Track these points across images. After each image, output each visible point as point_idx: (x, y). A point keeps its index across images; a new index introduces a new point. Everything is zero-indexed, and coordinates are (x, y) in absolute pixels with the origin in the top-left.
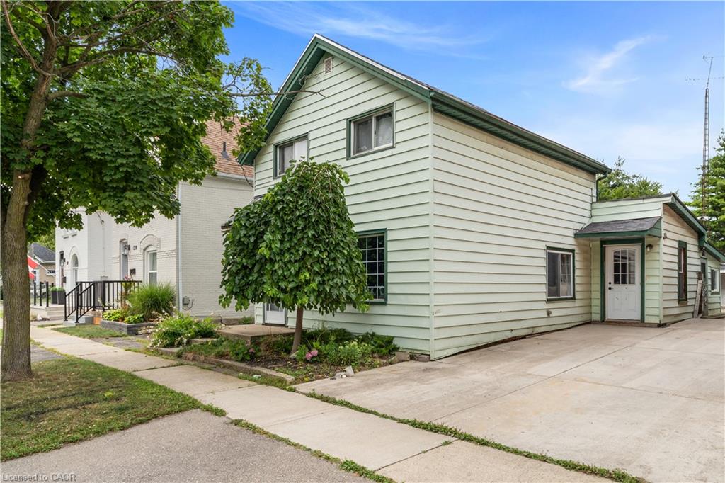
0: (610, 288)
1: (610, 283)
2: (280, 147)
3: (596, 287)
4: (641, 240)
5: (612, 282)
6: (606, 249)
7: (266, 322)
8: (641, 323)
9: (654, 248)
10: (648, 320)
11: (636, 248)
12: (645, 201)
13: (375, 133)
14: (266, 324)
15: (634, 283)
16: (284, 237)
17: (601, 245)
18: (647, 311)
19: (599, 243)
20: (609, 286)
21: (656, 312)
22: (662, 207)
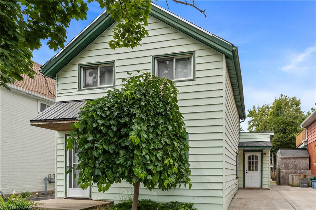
0: (247, 173)
1: (247, 170)
2: (84, 68)
3: (242, 172)
4: (261, 151)
5: (248, 169)
6: (246, 154)
7: (68, 196)
8: (261, 188)
9: (267, 155)
10: (264, 187)
11: (259, 155)
12: (263, 134)
13: (175, 70)
14: (68, 198)
15: (257, 170)
16: (148, 129)
17: (244, 152)
18: (263, 183)
19: (242, 151)
20: (247, 171)
21: (267, 183)
22: (270, 137)
